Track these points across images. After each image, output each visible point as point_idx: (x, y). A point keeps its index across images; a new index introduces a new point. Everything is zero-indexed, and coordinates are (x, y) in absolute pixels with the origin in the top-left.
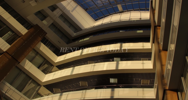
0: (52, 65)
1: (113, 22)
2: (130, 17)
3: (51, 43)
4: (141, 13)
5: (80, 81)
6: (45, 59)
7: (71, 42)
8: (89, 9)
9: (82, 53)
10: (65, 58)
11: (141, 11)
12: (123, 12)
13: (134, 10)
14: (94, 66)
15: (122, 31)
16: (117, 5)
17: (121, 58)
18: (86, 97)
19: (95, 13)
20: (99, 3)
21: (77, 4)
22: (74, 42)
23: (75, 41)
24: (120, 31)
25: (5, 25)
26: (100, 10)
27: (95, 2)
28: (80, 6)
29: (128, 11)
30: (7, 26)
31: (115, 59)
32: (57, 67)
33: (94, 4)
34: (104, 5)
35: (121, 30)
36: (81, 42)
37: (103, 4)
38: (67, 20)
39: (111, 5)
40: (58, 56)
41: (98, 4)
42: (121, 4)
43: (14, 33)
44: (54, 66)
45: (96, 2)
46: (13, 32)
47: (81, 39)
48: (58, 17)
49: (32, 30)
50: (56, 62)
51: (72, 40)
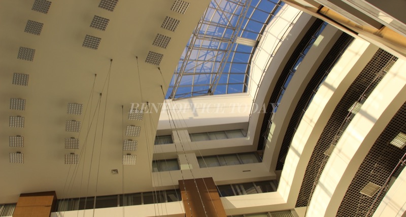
0: (289, 211)
1: (266, 69)
2: (277, 38)
3: (239, 185)
4: (280, 17)
5: (359, 191)
6: (266, 213)
7: (263, 153)
8: (211, 88)
9: (296, 152)
10: (287, 183)
11: (277, 15)
12: (258, 42)
13: (267, 23)
14: (340, 151)
15: (297, 66)
16: (236, 44)
17: (356, 100)
18: (401, 206)
19: (229, 84)
20: (210, 67)
22: (264, 149)
23: (265, 147)
24: (296, 69)
26: (228, 73)
27: (203, 71)
28: (194, 96)
29: (262, 33)
31: (350, 110)
32: (299, 207)
33: (208, 75)
34: (220, 62)
35: (294, 67)
36: (272, 139)
37: (216, 61)
38: (209, 132)
39: (230, 52)
40: (276, 190)
41: (210, 69)
42: (239, 35)
44: (294, 210)
45: (204, 69)
47: (267, 136)
48: (192, 141)
50: (285, 201)
51: (258, 149)
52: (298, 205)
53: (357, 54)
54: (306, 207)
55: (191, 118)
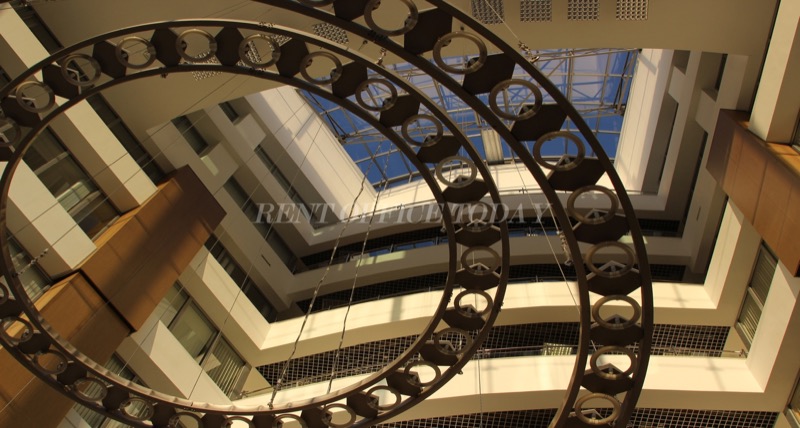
0: (244, 363)
6: (216, 330)
8: (353, 136)
9: (396, 311)
10: (310, 330)
12: (502, 162)
14: (489, 368)
16: (480, 132)
19: (374, 159)
21: (311, 111)
25: (65, 149)
28: (323, 118)
30: (71, 157)
32: (261, 373)
40: (270, 321)
43: (97, 194)
44: (250, 368)
46: (93, 186)
48: (255, 151)
49: (172, 187)
50: (264, 346)
51: (303, 259)
52: (262, 370)
53: (680, 300)
54: (269, 385)
55: (289, 132)
